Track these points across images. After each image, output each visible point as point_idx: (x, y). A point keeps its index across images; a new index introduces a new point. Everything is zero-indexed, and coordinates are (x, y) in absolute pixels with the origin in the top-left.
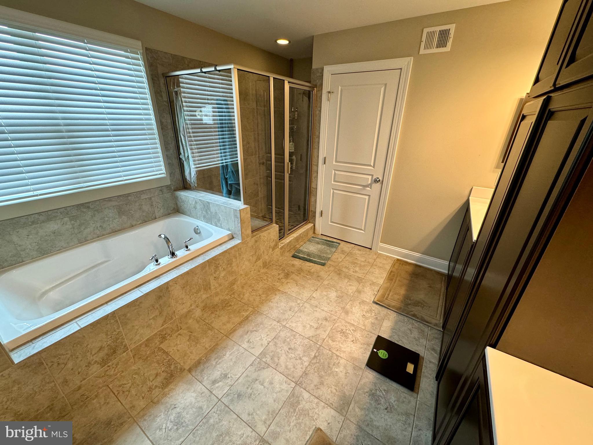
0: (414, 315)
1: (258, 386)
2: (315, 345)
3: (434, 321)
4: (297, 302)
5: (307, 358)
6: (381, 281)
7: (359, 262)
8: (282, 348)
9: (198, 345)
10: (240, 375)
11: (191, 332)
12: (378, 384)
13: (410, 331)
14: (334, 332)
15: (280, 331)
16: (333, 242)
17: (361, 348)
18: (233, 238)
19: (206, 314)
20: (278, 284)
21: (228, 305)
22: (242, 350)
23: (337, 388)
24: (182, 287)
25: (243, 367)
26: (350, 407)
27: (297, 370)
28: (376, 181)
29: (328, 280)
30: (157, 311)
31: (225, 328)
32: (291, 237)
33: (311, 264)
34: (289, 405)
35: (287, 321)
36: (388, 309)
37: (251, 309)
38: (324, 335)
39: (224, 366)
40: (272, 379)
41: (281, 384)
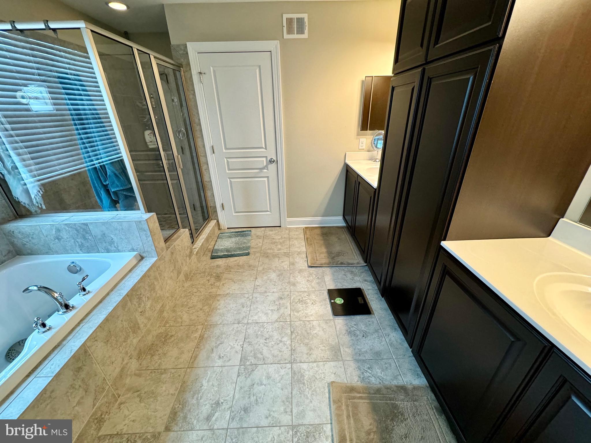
0: (342, 263)
1: (257, 389)
2: (285, 323)
3: (355, 262)
4: (245, 297)
5: (286, 338)
6: (304, 249)
7: (277, 241)
8: (258, 343)
9: (159, 398)
10: (233, 392)
11: (138, 391)
12: (349, 324)
13: (345, 275)
14: (294, 305)
15: (246, 330)
16: (244, 231)
17: (322, 305)
18: (142, 258)
19: (144, 361)
20: (213, 290)
21: (168, 337)
22: (218, 370)
23: (324, 345)
24: (105, 343)
25: (231, 383)
26: (341, 352)
27: (284, 353)
28: (271, 161)
29: (261, 265)
30: (81, 389)
31: (183, 361)
32: (201, 240)
33: (236, 258)
34: (297, 383)
35: (247, 317)
36: (322, 267)
37: (200, 327)
38: (288, 312)
39: (209, 396)
40: (268, 373)
41: (278, 372)
